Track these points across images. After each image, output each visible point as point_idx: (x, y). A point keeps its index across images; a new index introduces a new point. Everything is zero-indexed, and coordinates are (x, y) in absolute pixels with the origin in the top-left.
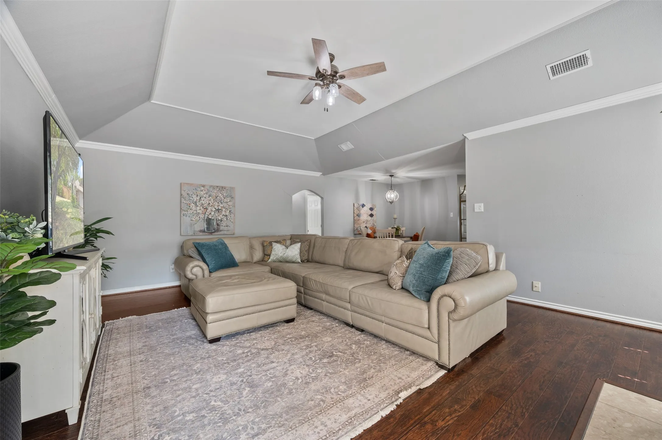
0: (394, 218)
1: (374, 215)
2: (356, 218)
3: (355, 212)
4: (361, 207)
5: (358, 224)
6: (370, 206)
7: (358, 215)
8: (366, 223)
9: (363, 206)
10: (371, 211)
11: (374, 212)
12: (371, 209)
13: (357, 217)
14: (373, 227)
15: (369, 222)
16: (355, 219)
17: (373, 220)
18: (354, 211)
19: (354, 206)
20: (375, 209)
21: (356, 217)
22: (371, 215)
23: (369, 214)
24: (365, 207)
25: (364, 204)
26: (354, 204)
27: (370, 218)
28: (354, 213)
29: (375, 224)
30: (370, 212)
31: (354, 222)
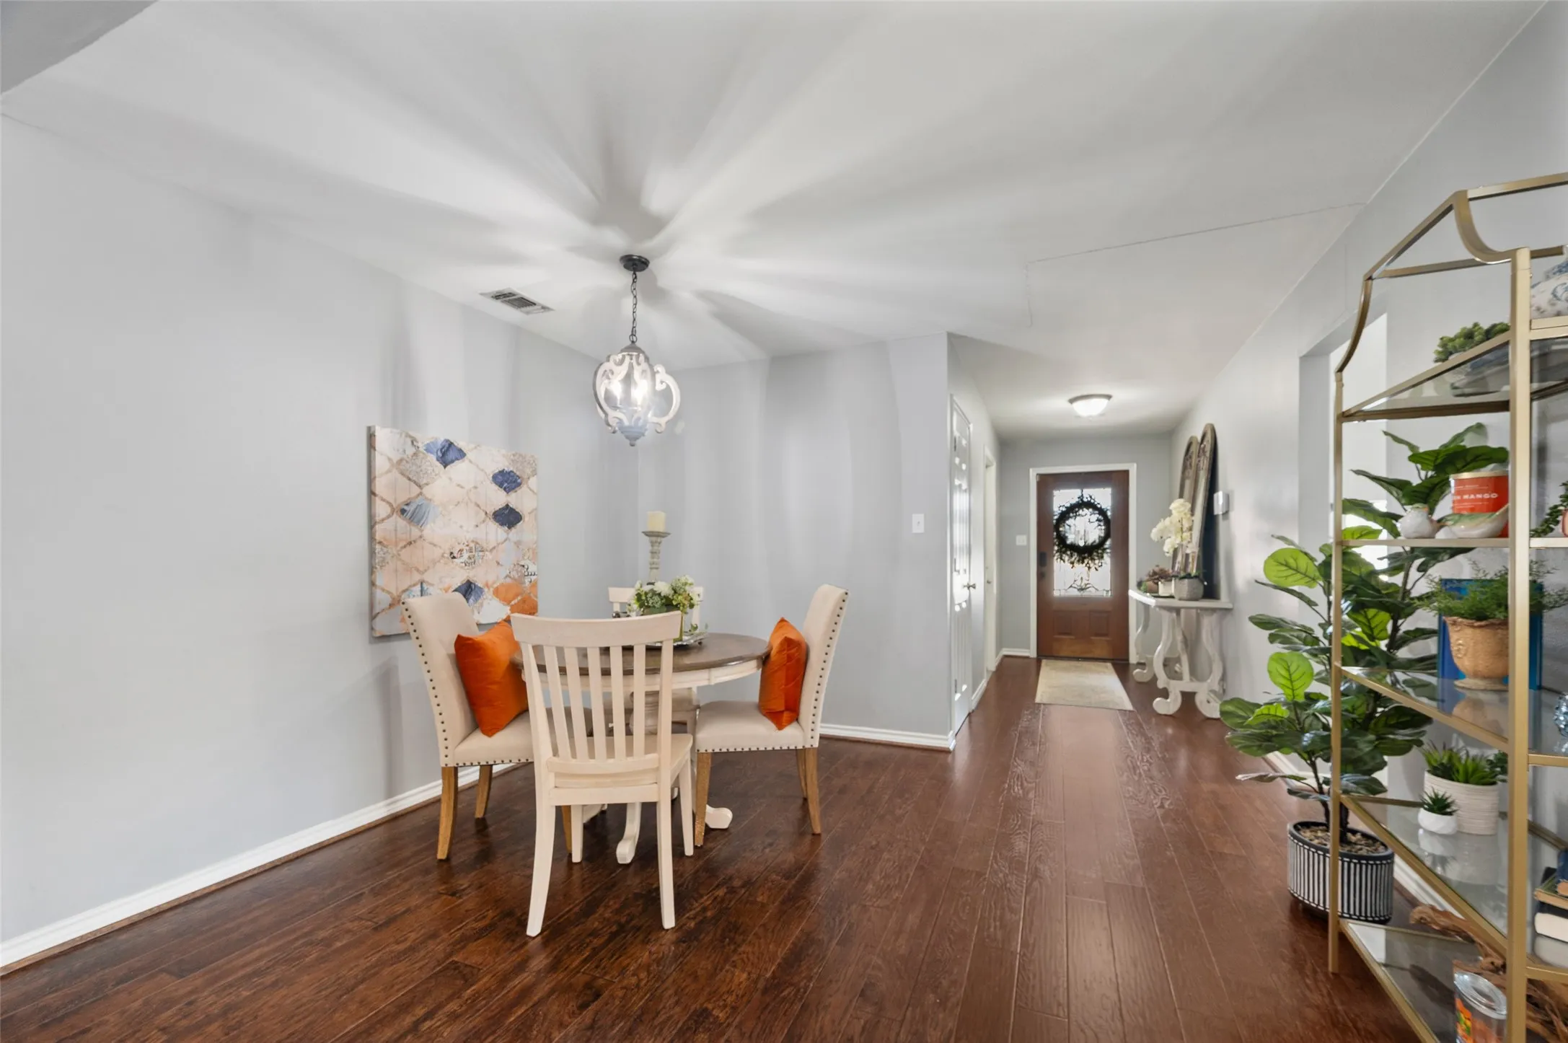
0: (648, 534)
1: (526, 518)
2: (390, 527)
3: (380, 487)
4: (432, 458)
5: (409, 569)
6: (499, 462)
7: (410, 512)
8: (471, 563)
9: (448, 454)
10: (508, 490)
11: (519, 500)
12: (507, 481)
13: (401, 522)
14: (519, 582)
15: (489, 556)
16: (378, 537)
17: (518, 544)
18: (371, 479)
19: (371, 445)
20: (533, 482)
21: (389, 525)
22: (508, 517)
23: (491, 510)
24: (458, 468)
25: (461, 443)
26: (371, 437)
27: (495, 532)
28: (372, 493)
29: (532, 568)
30: (499, 498)
31: (372, 553)
